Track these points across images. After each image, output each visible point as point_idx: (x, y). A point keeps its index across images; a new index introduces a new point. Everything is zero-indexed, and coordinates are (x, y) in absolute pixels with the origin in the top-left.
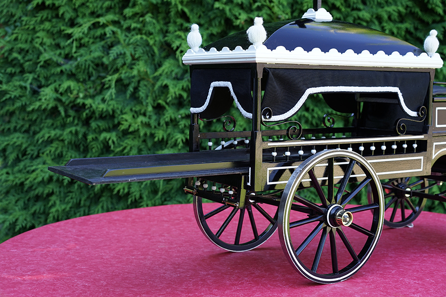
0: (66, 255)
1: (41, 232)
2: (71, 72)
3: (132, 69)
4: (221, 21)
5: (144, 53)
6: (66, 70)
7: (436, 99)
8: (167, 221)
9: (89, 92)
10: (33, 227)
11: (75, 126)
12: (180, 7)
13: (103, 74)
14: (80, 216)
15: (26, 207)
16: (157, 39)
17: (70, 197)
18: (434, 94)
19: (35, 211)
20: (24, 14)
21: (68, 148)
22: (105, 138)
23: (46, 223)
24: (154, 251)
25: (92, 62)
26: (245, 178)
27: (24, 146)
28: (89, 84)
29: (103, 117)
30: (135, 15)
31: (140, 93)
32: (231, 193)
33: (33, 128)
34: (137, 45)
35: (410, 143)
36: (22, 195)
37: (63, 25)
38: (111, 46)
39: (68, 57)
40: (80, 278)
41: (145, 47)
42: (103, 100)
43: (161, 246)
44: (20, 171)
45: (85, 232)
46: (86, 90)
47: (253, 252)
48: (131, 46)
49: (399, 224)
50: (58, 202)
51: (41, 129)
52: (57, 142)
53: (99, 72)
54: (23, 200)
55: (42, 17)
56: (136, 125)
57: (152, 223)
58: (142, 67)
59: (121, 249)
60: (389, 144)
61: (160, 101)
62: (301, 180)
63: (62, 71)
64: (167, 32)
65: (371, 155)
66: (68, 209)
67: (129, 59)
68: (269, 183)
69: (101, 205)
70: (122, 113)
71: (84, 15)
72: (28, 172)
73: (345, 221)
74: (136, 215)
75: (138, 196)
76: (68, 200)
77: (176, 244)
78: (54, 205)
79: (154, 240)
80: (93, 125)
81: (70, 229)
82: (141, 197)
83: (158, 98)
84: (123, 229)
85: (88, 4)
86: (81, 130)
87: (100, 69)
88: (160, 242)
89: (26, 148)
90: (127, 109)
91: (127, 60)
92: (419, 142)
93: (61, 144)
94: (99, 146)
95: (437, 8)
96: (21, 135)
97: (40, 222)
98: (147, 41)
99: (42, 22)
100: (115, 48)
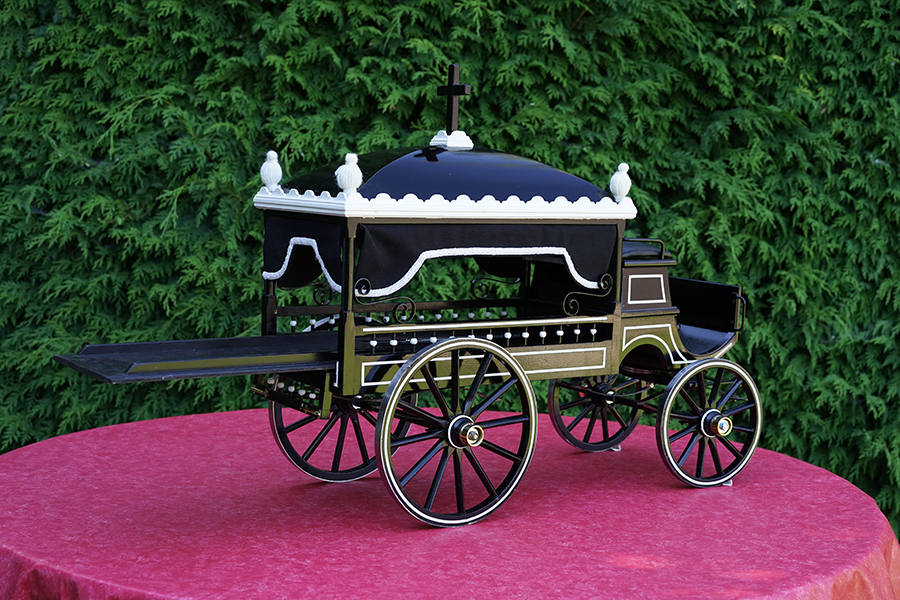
0: (80, 482)
1: (46, 449)
2: (104, 181)
3: (206, 176)
4: (359, 98)
5: (227, 150)
6: (94, 177)
7: (627, 264)
8: (243, 435)
9: (132, 215)
10: (33, 441)
11: (107, 273)
12: (289, 75)
13: (157, 185)
14: (114, 423)
15: (21, 408)
16: (251, 126)
17: (97, 391)
18: (625, 255)
19: (37, 414)
20: (23, 79)
21: (95, 309)
22: (158, 295)
23: (54, 433)
24: (212, 479)
25: (140, 164)
26: (331, 376)
27: (20, 304)
28: (134, 201)
29: (154, 257)
30: (214, 86)
31: (219, 218)
32: (313, 396)
33: (35, 273)
34: (217, 137)
35: (586, 327)
36: (16, 387)
37: (91, 100)
38: (173, 137)
39: (99, 155)
40: (97, 513)
41: (228, 140)
42: (157, 230)
43: (225, 471)
44: (12, 347)
45: (112, 449)
46: (128, 211)
47: (360, 482)
48: (205, 138)
49: (597, 446)
50: (75, 400)
51: (50, 276)
52: (77, 299)
53: (151, 180)
54: (17, 396)
55: (55, 85)
56: (210, 275)
57: (218, 437)
58: (223, 175)
59: (163, 475)
60: (551, 329)
61: (252, 233)
62: (409, 380)
63: (87, 179)
64: (268, 114)
65: (523, 345)
66: (93, 411)
67: (202, 160)
68: (364, 384)
69: (148, 404)
70: (188, 252)
71: (127, 84)
72: (26, 348)
73: (472, 439)
74: (196, 424)
75: (211, 392)
76: (94, 395)
77: (248, 469)
78: (68, 405)
79: (216, 464)
80: (138, 272)
81: (89, 445)
82: (217, 394)
83: (250, 227)
84: (171, 445)
85: (134, 64)
86: (118, 278)
87: (153, 175)
88: (224, 466)
89: (24, 308)
90: (197, 245)
91: (199, 161)
92: (599, 326)
93: (83, 301)
94: (147, 307)
95: (721, 86)
96: (16, 286)
97: (46, 433)
98: (232, 130)
99: (55, 93)
100: (178, 142)
